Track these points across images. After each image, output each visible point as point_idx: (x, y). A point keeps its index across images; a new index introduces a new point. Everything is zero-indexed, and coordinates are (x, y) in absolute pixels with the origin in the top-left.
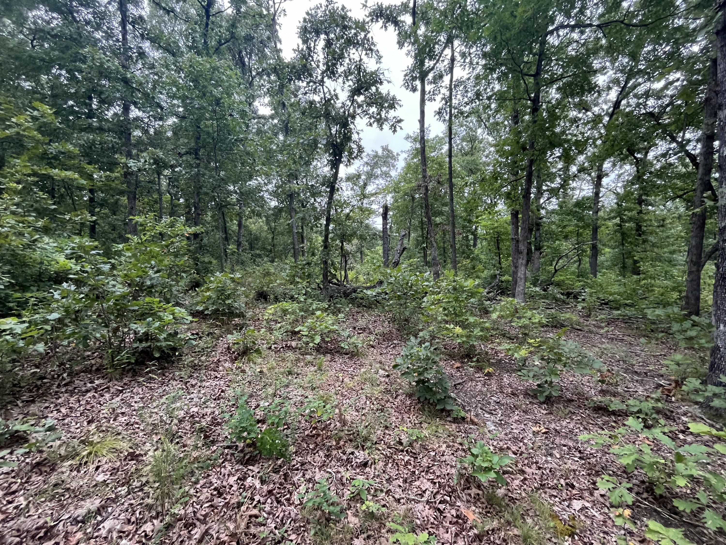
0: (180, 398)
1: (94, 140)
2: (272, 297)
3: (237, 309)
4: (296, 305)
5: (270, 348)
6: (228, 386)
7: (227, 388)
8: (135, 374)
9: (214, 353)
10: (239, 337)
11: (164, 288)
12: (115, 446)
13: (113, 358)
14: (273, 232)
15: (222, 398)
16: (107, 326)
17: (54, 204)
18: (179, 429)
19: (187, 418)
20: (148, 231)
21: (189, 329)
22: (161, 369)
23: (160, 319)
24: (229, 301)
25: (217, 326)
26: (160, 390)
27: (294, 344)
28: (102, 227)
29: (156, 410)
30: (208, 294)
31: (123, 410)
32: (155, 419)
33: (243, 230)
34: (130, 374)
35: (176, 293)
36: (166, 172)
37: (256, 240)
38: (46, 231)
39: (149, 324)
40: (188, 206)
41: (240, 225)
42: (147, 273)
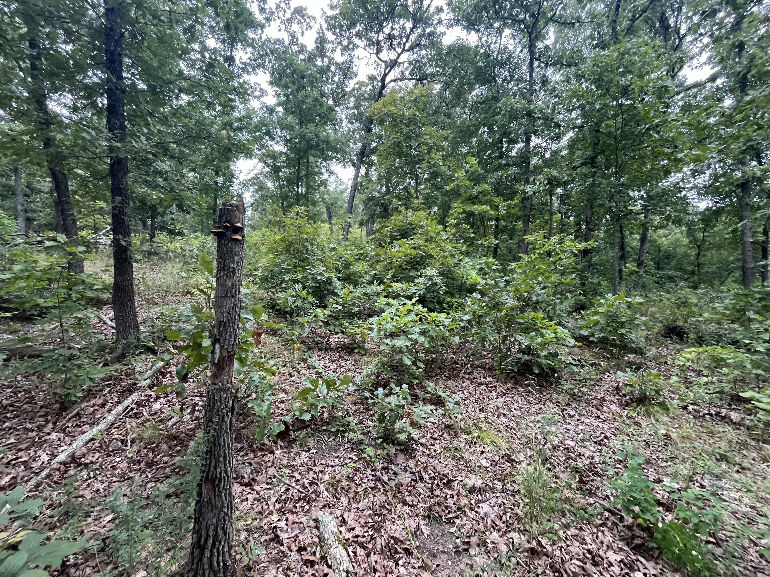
0: (555, 423)
1: (501, 176)
2: (692, 336)
3: (634, 342)
4: (743, 356)
5: (685, 408)
6: (614, 435)
7: (613, 437)
8: (517, 383)
9: (597, 388)
10: (635, 379)
11: (549, 306)
12: (496, 440)
13: (501, 362)
14: (699, 247)
15: (605, 445)
16: (499, 333)
17: (473, 233)
18: (552, 455)
19: (562, 449)
20: (538, 249)
21: (570, 353)
22: (539, 386)
23: (542, 335)
24: (623, 331)
25: (604, 357)
26: (537, 407)
27: (734, 416)
28: (502, 251)
29: (532, 425)
30: (595, 318)
31: (505, 412)
32: (530, 432)
33: (647, 245)
34: (512, 381)
35: (559, 312)
36: (559, 191)
37: (667, 258)
38: (467, 254)
39: (531, 338)
40: (578, 224)
41: (643, 240)
42: (534, 288)
